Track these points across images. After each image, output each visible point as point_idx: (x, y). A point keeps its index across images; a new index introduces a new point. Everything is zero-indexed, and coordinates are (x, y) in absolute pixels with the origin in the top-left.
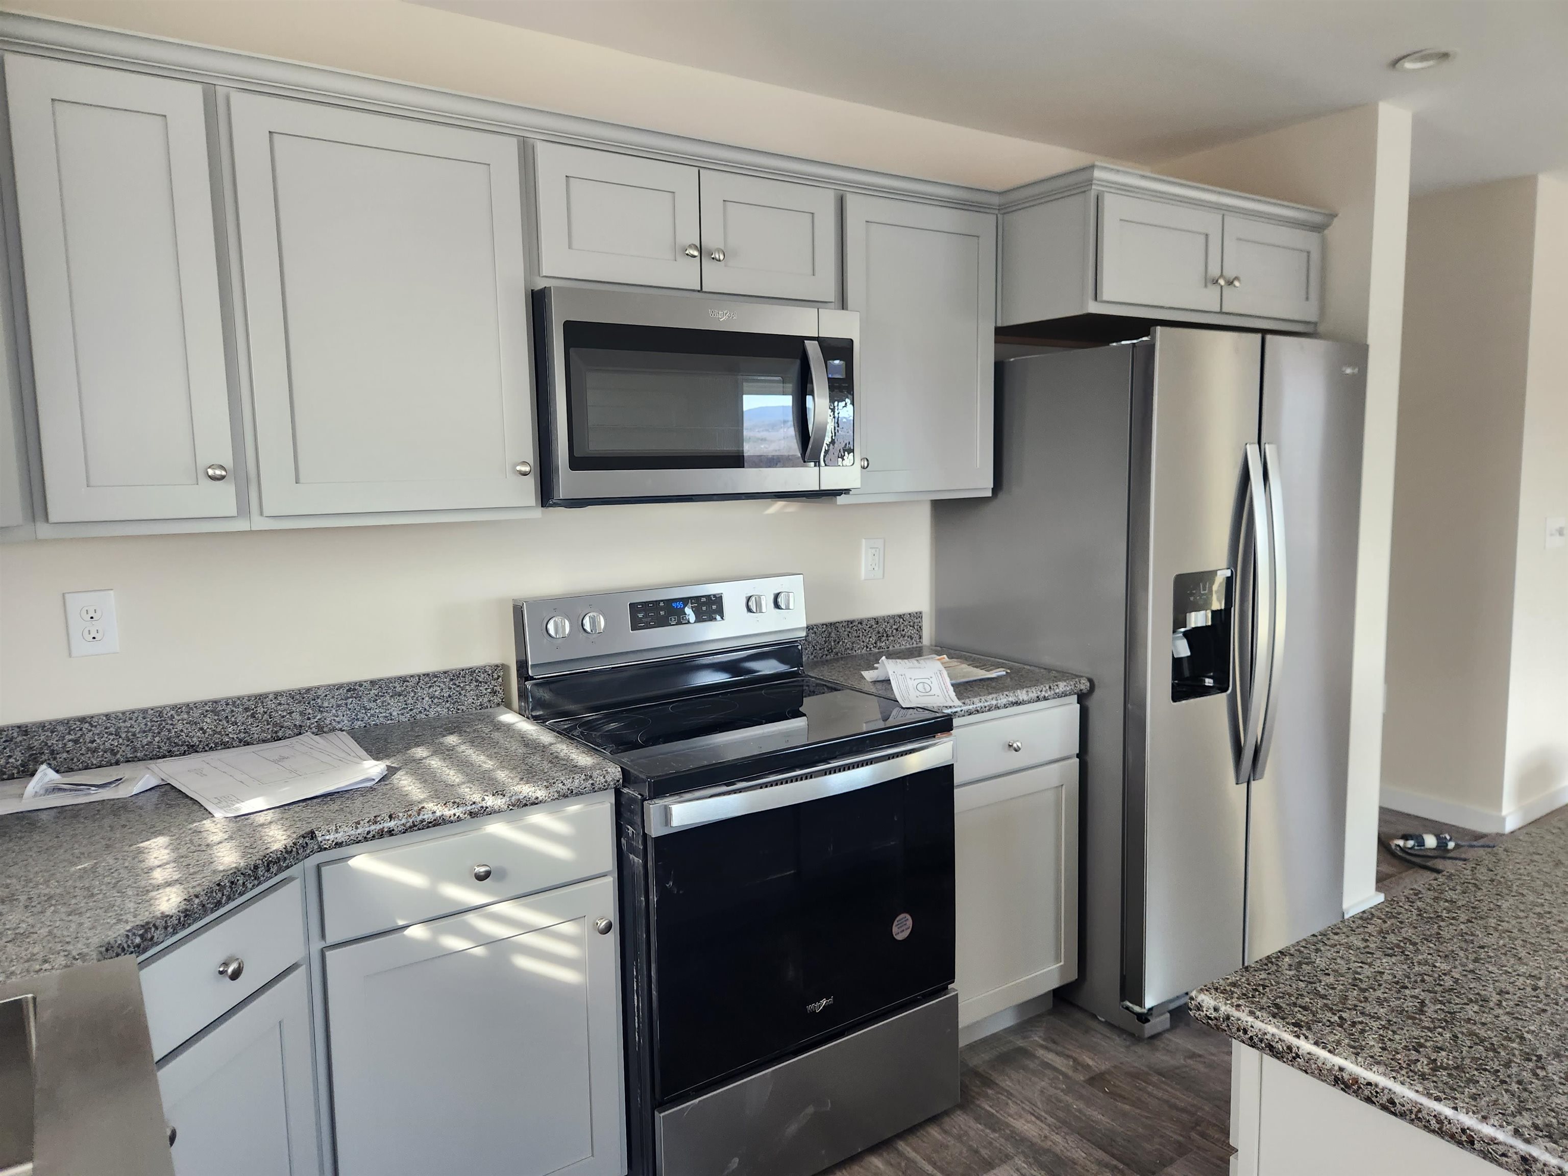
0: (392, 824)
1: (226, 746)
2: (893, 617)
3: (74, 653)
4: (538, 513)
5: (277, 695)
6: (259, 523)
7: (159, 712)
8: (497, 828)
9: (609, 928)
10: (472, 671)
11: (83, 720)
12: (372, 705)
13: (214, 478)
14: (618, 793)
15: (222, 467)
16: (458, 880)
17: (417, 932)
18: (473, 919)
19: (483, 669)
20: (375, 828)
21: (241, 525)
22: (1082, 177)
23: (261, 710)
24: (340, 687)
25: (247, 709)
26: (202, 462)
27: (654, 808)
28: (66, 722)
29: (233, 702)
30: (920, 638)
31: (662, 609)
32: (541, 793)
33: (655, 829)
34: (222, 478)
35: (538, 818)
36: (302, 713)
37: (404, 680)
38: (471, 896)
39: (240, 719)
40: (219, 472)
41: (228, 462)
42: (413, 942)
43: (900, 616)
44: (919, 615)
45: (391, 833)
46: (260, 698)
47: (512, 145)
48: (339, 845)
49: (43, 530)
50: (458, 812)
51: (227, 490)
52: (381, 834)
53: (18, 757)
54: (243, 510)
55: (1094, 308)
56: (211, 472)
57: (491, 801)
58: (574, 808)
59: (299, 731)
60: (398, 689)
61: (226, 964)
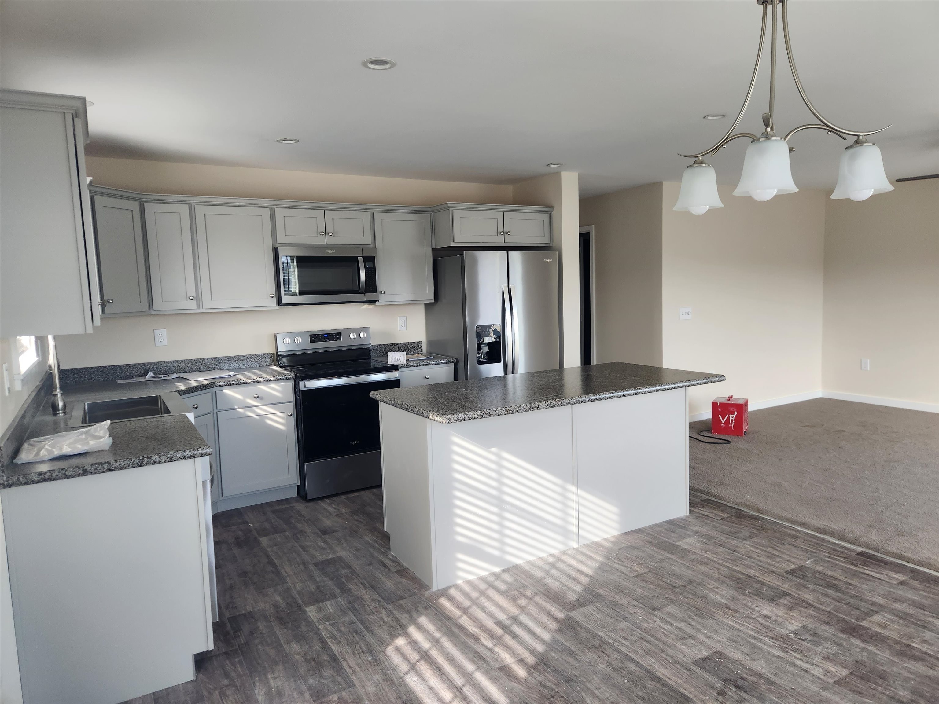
0: (233, 382)
1: (194, 372)
2: (410, 343)
3: (156, 345)
4: (278, 308)
5: (208, 359)
6: (202, 311)
7: (177, 362)
8: (262, 387)
9: (291, 415)
10: (264, 354)
11: (158, 362)
12: (234, 363)
13: (191, 299)
14: (294, 380)
15: (193, 297)
16: (250, 399)
17: (240, 410)
18: (254, 408)
19: (267, 354)
20: (229, 383)
21: (198, 311)
22: (445, 206)
23: (203, 362)
24: (225, 357)
25: (200, 362)
26: (188, 295)
27: (302, 383)
28: (154, 363)
29: (196, 360)
30: (421, 350)
31: (320, 337)
32: (272, 378)
33: (302, 388)
34: (193, 299)
35: (273, 385)
36: (215, 364)
37: (243, 356)
38: (254, 403)
39: (198, 365)
40: (192, 298)
41: (194, 295)
42: (239, 412)
43: (413, 343)
44: (421, 342)
45: (233, 384)
46: (203, 359)
47: (268, 210)
48: (220, 386)
49: (152, 312)
50: (250, 381)
51: (194, 302)
52: (230, 385)
53: (143, 372)
54: (198, 307)
55: (453, 244)
56: (190, 298)
57: (258, 379)
58: (282, 384)
59: (214, 369)
60: (242, 359)
61: (194, 406)
